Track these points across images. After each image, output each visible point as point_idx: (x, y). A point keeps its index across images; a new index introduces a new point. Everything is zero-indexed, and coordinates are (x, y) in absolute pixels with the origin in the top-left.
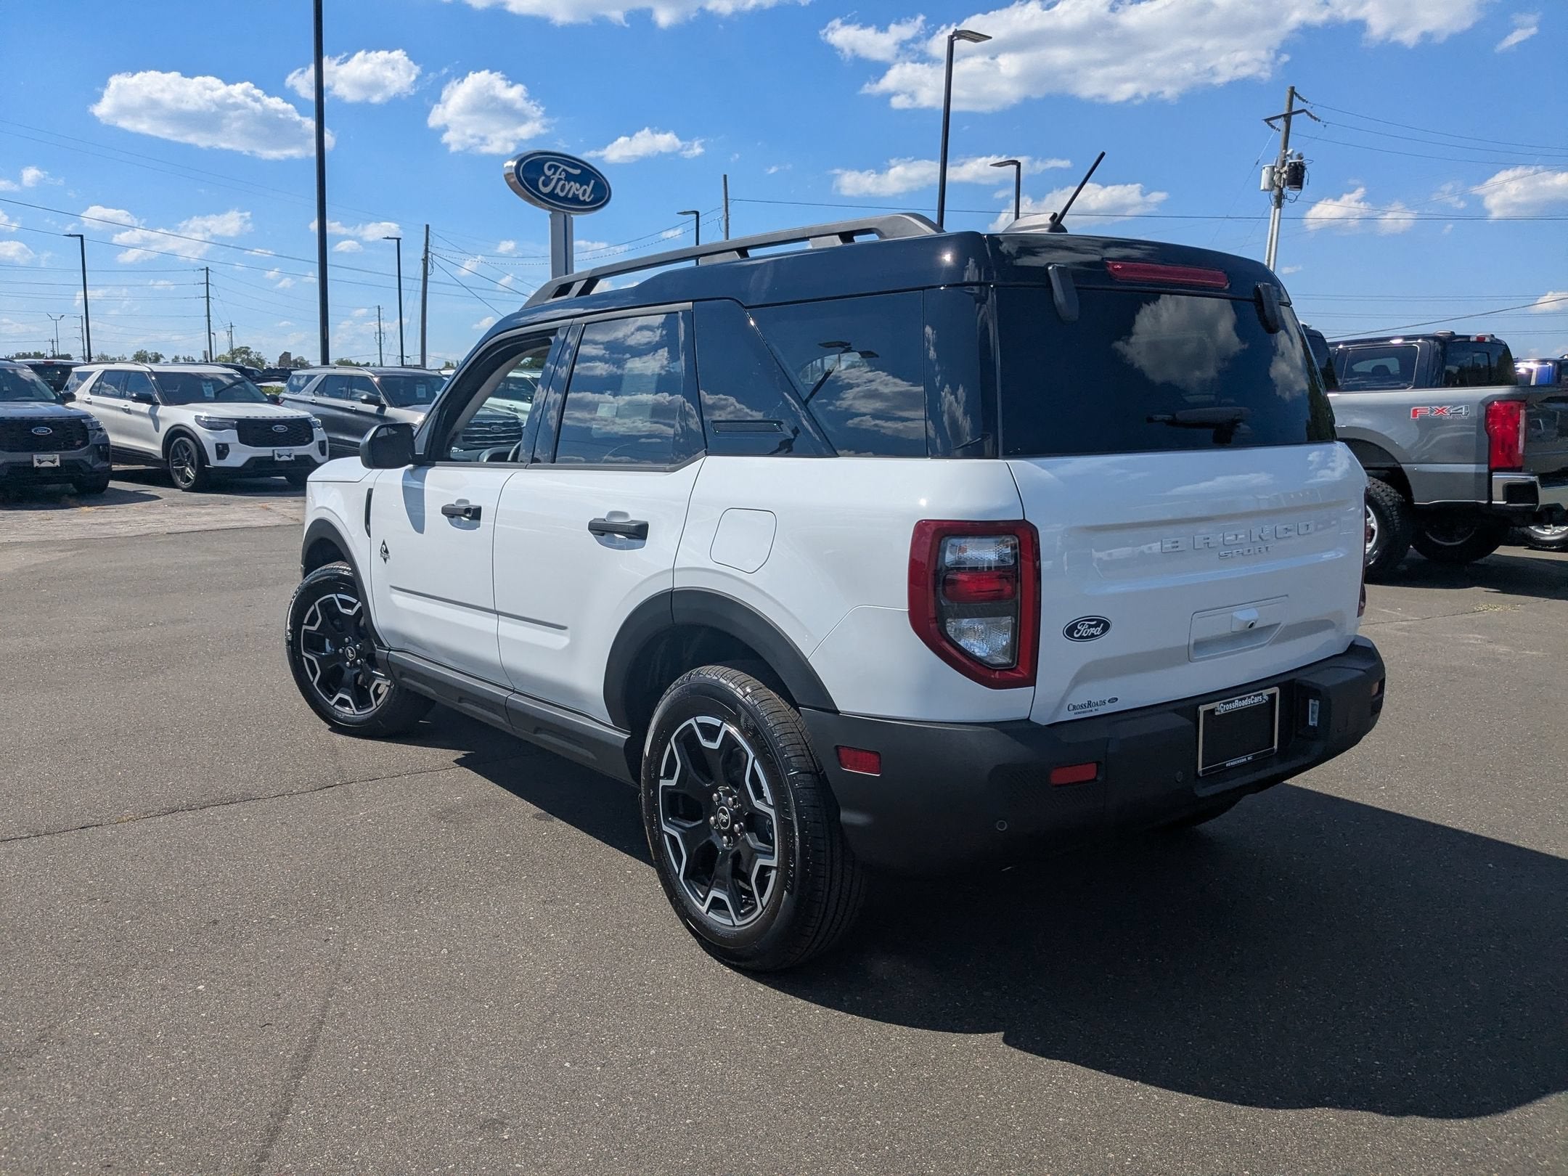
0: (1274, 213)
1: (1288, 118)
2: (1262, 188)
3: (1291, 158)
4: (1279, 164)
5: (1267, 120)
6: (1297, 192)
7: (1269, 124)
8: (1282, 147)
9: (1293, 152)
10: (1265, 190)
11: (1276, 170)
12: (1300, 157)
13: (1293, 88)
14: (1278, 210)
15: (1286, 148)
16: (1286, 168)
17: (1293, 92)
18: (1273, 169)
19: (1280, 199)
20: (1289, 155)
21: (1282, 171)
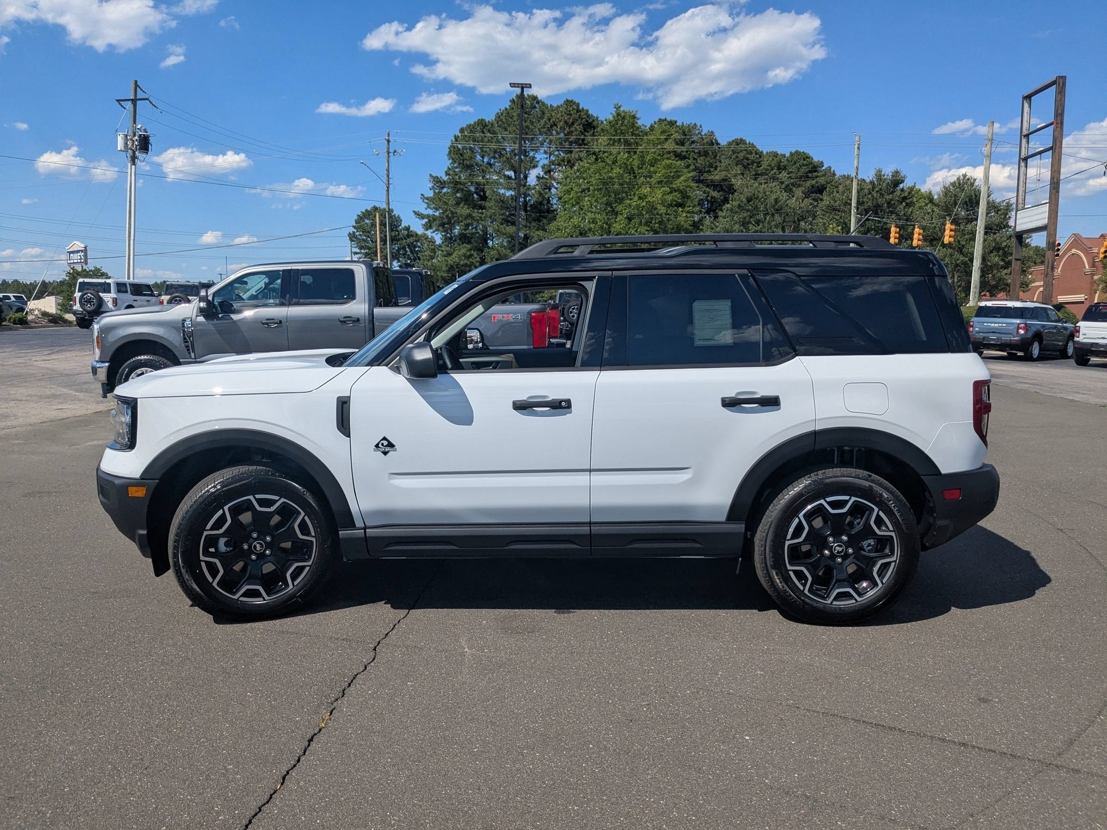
0: (131, 169)
1: (134, 101)
2: (119, 149)
3: (141, 131)
4: (131, 133)
5: (118, 101)
6: (144, 155)
7: (120, 104)
8: (133, 122)
9: (141, 127)
10: (121, 151)
11: (128, 137)
12: (145, 131)
13: (136, 82)
14: (133, 167)
15: (135, 122)
16: (136, 138)
17: (136, 85)
18: (127, 137)
19: (134, 159)
20: (138, 129)
21: (134, 139)
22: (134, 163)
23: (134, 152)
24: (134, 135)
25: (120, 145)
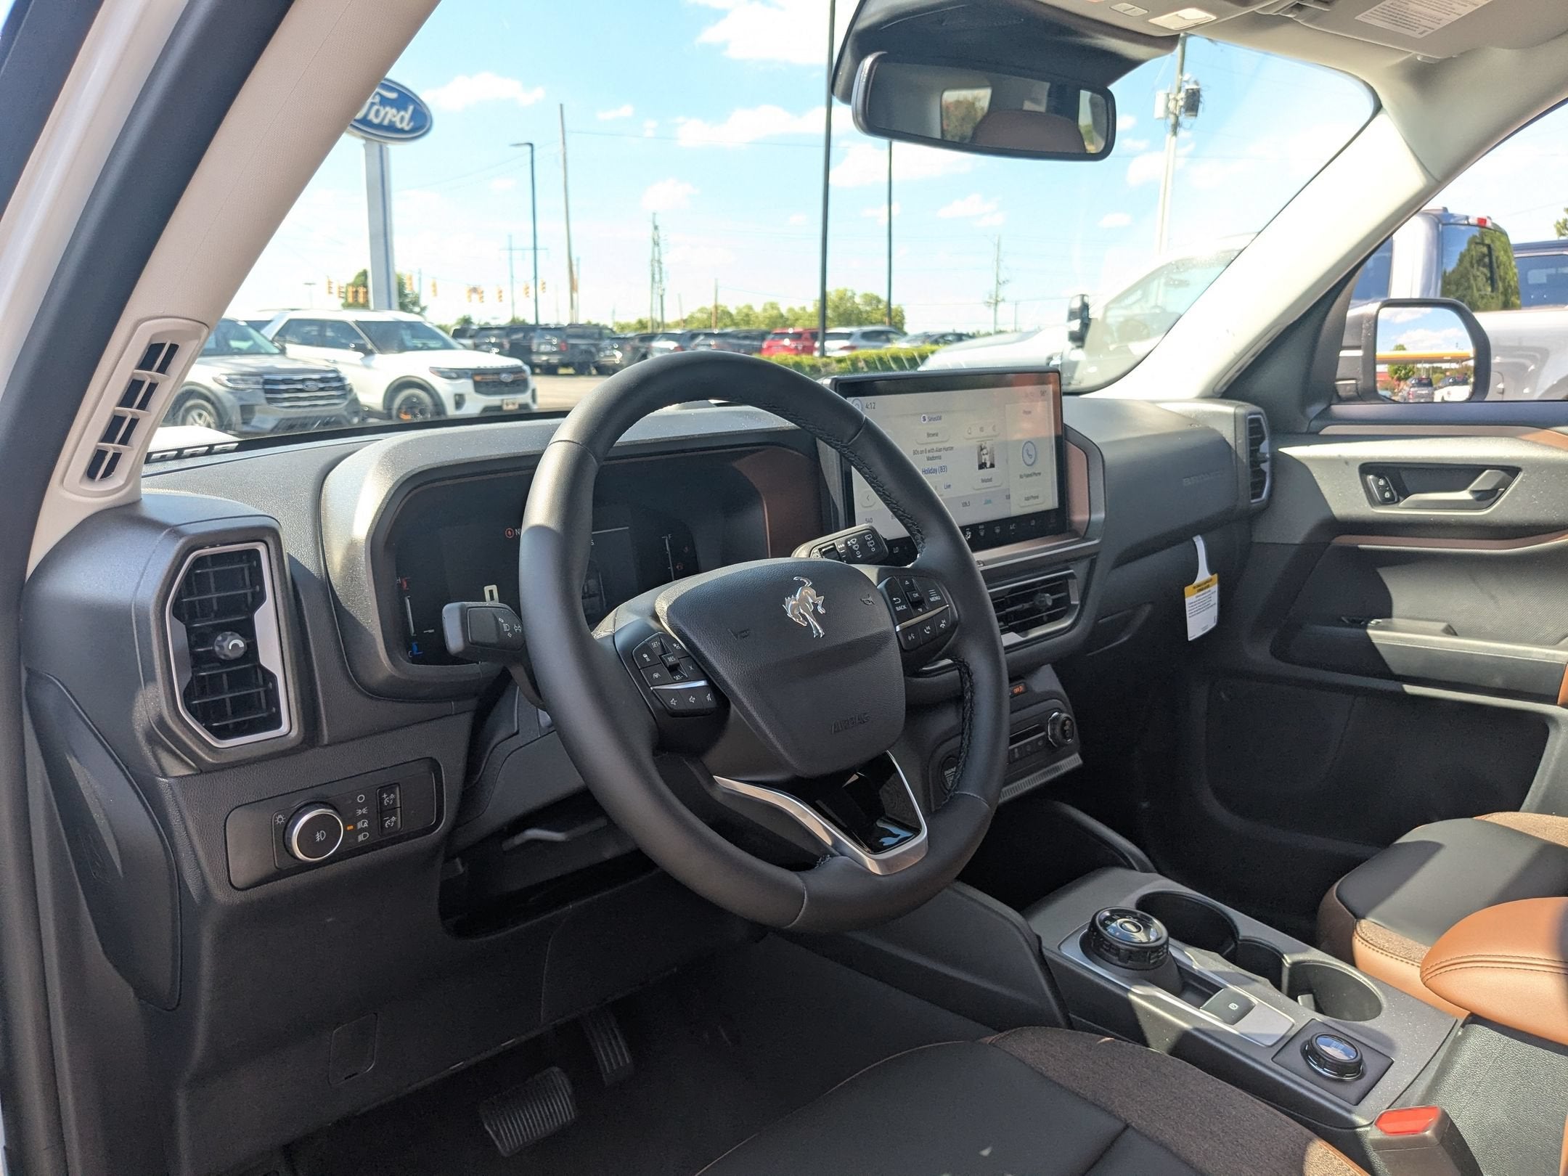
0: (1170, 141)
2: (1157, 116)
3: (1188, 84)
4: (1175, 91)
6: (1193, 120)
8: (1179, 72)
9: (1190, 77)
10: (1160, 118)
11: (1171, 97)
12: (1197, 82)
15: (1182, 72)
16: (1182, 95)
18: (1168, 96)
19: (1176, 126)
20: (1185, 81)
21: (1178, 98)
22: (1175, 133)
23: (1177, 117)
24: (1179, 90)
25: (1159, 111)
